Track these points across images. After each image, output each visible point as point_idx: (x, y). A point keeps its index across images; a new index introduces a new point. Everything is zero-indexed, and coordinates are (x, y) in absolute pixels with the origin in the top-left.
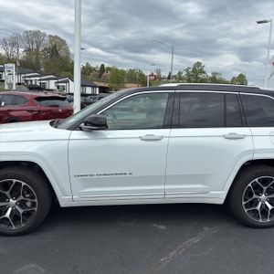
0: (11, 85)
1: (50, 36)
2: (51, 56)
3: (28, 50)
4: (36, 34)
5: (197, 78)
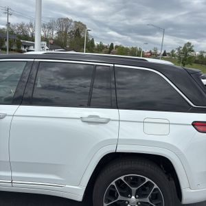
1: (75, 22)
2: (75, 37)
3: (59, 33)
5: (186, 55)
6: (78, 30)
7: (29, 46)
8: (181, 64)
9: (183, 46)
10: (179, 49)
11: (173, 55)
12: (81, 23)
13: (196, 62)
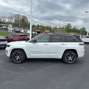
0: (10, 31)
1: (22, 16)
2: (22, 22)
3: (15, 20)
4: (18, 15)
5: (69, 29)
6: (23, 19)
7: (2, 26)
8: (67, 32)
9: (67, 25)
10: (65, 26)
11: (63, 29)
12: (25, 16)
13: (73, 31)
